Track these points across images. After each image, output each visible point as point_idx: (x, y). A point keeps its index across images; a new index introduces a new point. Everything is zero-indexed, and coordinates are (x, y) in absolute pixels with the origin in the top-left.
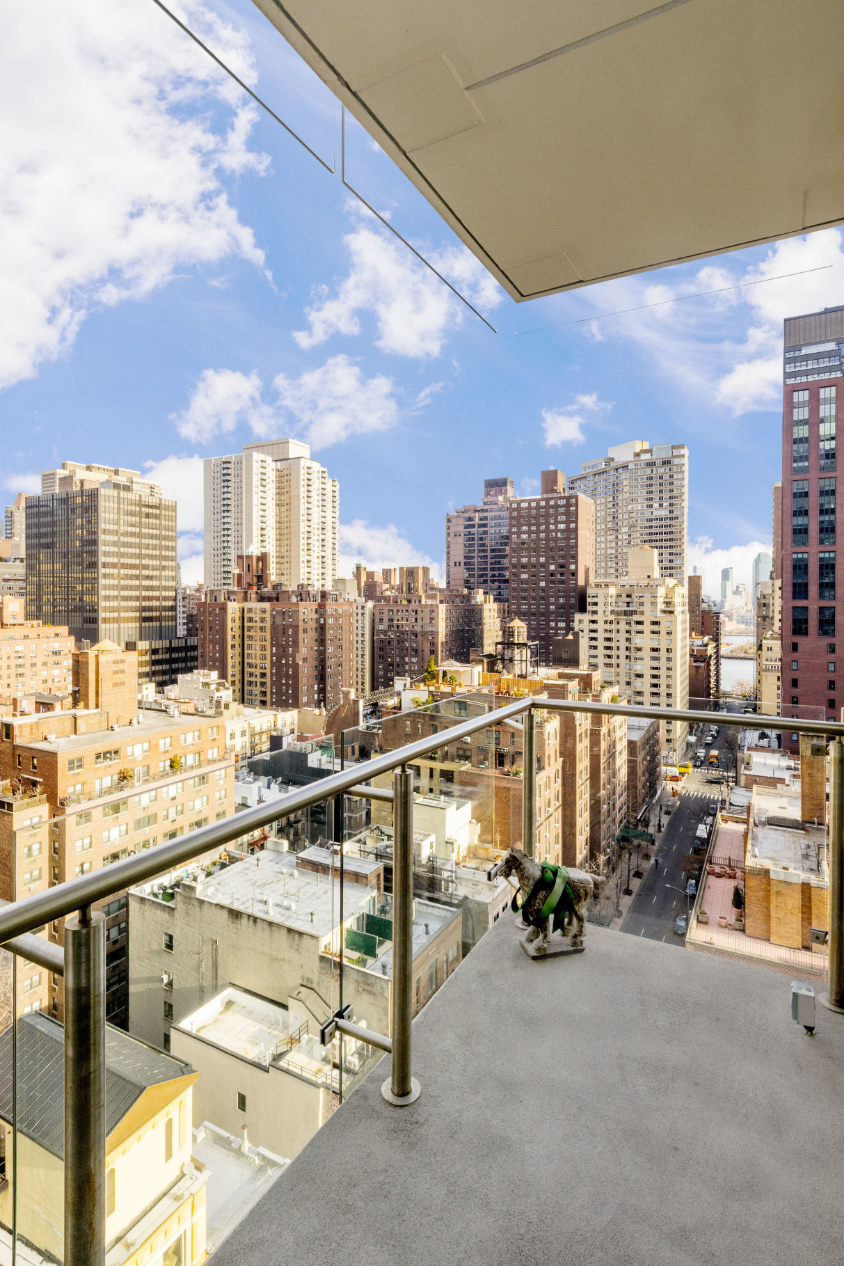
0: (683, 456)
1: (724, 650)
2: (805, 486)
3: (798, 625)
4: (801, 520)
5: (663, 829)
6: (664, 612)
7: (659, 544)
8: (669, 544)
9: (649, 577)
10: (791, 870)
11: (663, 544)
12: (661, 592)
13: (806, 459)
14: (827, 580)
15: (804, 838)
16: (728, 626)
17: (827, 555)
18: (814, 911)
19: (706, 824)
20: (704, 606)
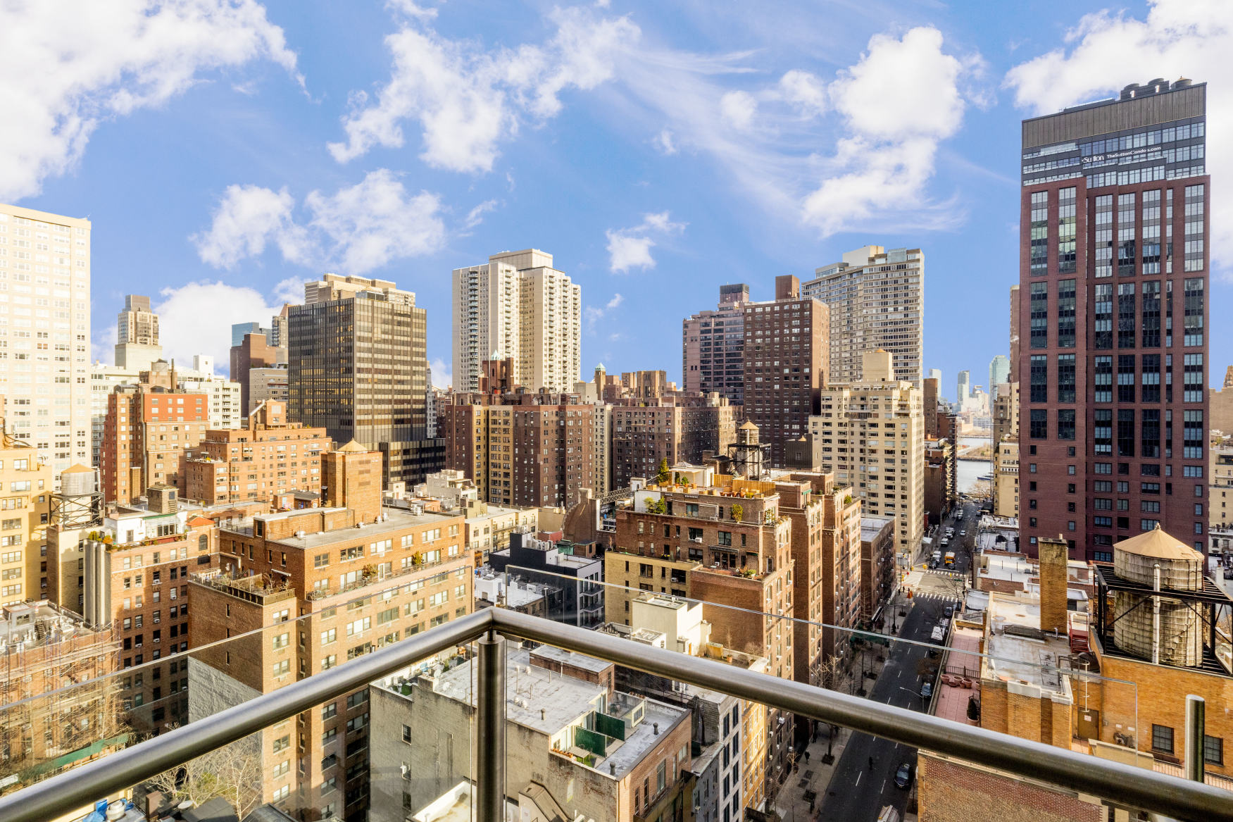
0: (918, 260)
1: (960, 452)
2: (1044, 288)
3: (1037, 428)
4: (1039, 323)
5: (898, 631)
6: (899, 414)
7: (893, 347)
8: (904, 347)
9: (883, 380)
10: (1030, 685)
11: (898, 347)
12: (896, 394)
13: (1045, 260)
14: (1066, 383)
15: (1044, 649)
16: (965, 428)
17: (1066, 357)
18: (1055, 725)
19: (941, 627)
20: (940, 408)
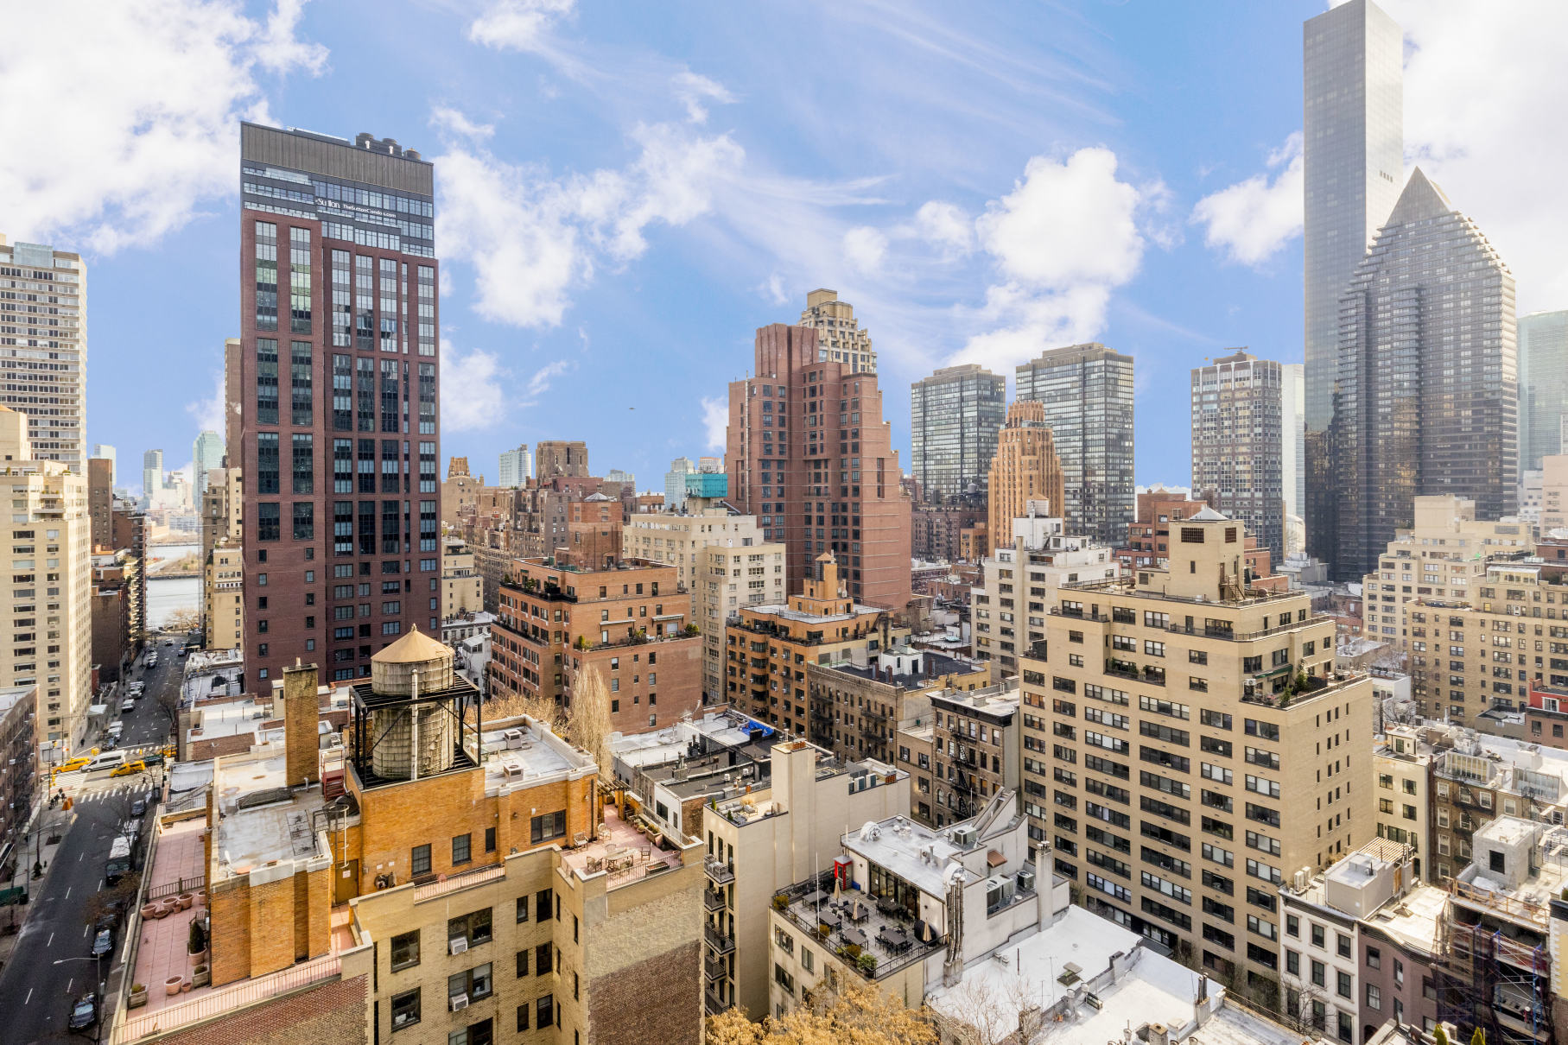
0: (76, 272)
1: (151, 568)
2: (274, 348)
3: (266, 526)
4: (268, 391)
5: (44, 871)
6: (43, 515)
7: (33, 406)
8: (49, 406)
9: (9, 458)
10: (281, 863)
11: (39, 406)
12: (36, 483)
13: (274, 312)
14: (303, 469)
15: (293, 810)
16: (156, 533)
17: (302, 438)
20: (117, 505)
